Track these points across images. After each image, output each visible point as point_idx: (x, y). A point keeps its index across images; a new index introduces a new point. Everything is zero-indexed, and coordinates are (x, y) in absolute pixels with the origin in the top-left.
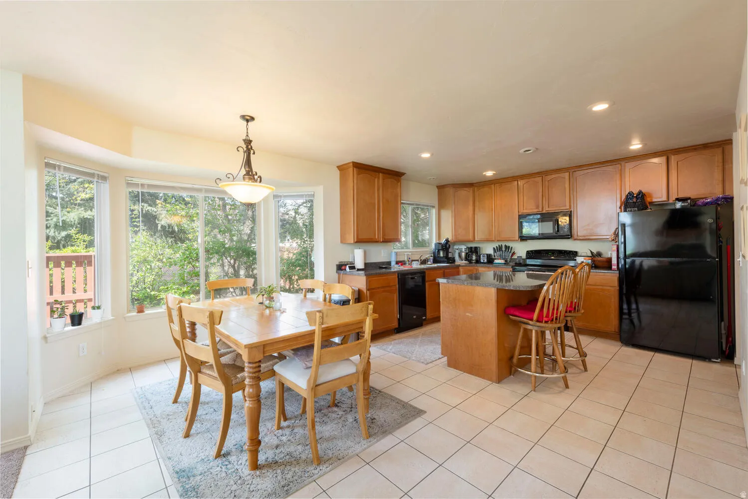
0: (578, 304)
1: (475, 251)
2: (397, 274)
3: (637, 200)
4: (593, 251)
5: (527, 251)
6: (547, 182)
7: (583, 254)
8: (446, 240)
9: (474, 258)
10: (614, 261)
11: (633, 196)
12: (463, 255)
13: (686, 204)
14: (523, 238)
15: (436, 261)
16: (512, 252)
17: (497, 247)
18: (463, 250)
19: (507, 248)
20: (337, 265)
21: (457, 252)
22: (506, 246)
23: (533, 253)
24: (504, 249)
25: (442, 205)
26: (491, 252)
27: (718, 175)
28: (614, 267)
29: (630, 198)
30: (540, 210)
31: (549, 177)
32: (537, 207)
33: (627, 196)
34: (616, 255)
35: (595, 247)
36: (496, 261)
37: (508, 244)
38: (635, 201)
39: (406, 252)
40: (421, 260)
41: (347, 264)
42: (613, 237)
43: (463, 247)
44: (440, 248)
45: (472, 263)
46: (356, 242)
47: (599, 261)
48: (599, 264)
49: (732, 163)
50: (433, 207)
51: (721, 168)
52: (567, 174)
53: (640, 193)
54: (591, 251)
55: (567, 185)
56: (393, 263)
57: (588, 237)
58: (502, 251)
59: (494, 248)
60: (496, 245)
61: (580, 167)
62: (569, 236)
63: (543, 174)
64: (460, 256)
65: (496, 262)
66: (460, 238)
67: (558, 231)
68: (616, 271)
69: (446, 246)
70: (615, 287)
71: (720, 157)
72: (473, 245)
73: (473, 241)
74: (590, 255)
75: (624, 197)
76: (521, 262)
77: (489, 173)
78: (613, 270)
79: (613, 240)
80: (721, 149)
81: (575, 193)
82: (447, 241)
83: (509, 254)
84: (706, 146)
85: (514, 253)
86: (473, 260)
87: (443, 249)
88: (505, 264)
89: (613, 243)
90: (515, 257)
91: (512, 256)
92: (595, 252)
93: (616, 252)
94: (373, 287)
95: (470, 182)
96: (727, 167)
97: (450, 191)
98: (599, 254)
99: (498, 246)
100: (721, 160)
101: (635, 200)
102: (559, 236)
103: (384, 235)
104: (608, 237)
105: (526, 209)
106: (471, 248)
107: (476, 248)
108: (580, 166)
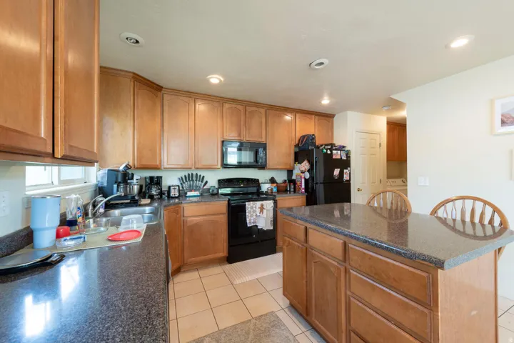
1: (156, 181)
5: (220, 180)
6: (248, 113)
16: (204, 182)
17: (185, 176)
19: (198, 177)
22: (196, 175)
30: (241, 139)
32: (239, 136)
52: (264, 110)
55: (263, 120)
59: (181, 178)
62: (264, 166)
65: (190, 195)
66: (145, 163)
68: (304, 193)
72: (155, 174)
76: (214, 192)
77: (215, 80)
81: (268, 128)
82: (128, 167)
83: (201, 183)
85: (206, 183)
88: (200, 196)
90: (208, 187)
91: (205, 186)
105: (229, 135)
106: (153, 177)
107: (159, 178)
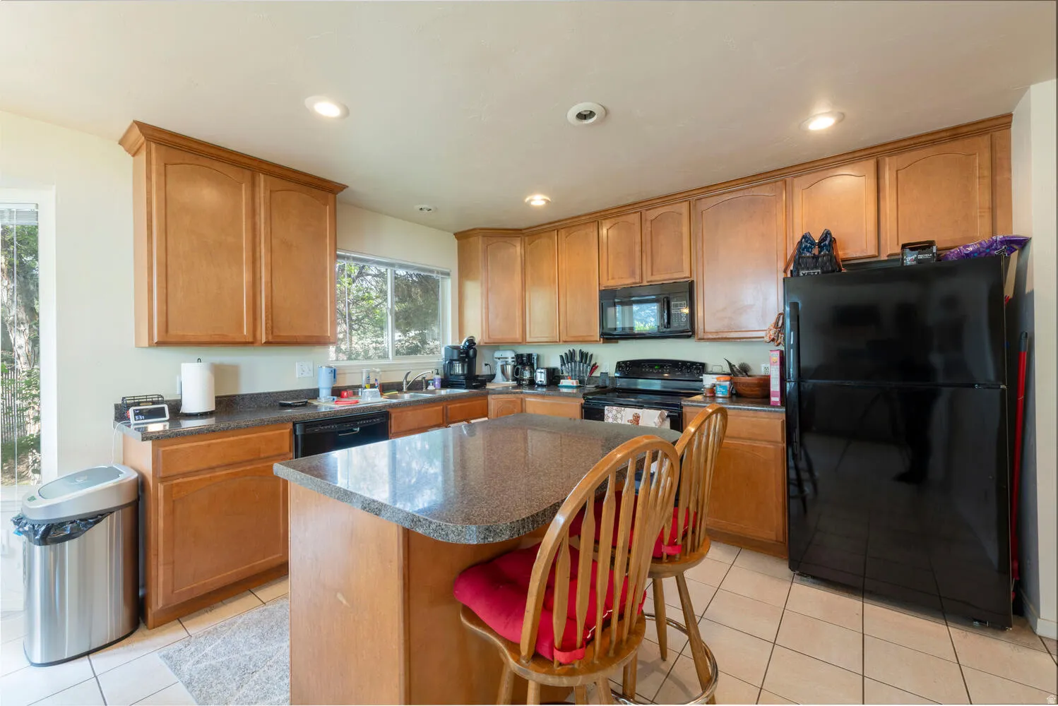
0: (696, 514)
1: (527, 361)
2: (291, 425)
3: (820, 252)
4: (733, 363)
5: (618, 363)
6: (648, 224)
7: (716, 370)
8: (468, 341)
9: (527, 375)
10: (775, 386)
11: (813, 243)
12: (509, 369)
13: (927, 256)
14: (609, 337)
15: (446, 383)
16: (592, 364)
17: (566, 354)
18: (510, 360)
19: (584, 356)
20: (117, 407)
21: (500, 363)
22: (581, 353)
23: (627, 366)
24: (578, 359)
25: (465, 271)
26: (555, 363)
27: (981, 197)
28: (775, 399)
29: (806, 247)
30: (638, 281)
31: (653, 214)
32: (633, 274)
33: (800, 243)
34: (778, 373)
35: (738, 355)
36: (564, 382)
37: (587, 349)
38: (817, 253)
39: (363, 366)
40: (408, 383)
41: (129, 406)
42: (772, 332)
43: (510, 355)
44: (455, 358)
45: (522, 385)
46: (160, 344)
47: (744, 384)
48: (746, 391)
49: (1010, 170)
50: (448, 274)
51: (987, 181)
52: (686, 204)
53: (826, 237)
54: (730, 364)
55: (685, 230)
56: (325, 393)
57: (725, 335)
58: (575, 362)
59: (561, 356)
60: (564, 350)
61: (709, 190)
62: (689, 332)
63: (640, 206)
64: (503, 372)
65: (564, 384)
66: (498, 336)
67: (669, 322)
68: (778, 407)
69: (467, 353)
70: (777, 442)
71: (987, 155)
72: (524, 351)
73: (523, 342)
74: (727, 370)
75: (791, 250)
76: (608, 383)
77: (538, 200)
78: (774, 406)
79: (773, 340)
80: (987, 138)
81: (699, 244)
82: (471, 342)
83: (587, 367)
84: (956, 134)
85: (595, 367)
86: (523, 380)
87: (461, 360)
88: (577, 387)
89: (773, 346)
90: (597, 374)
91: (592, 371)
92: (736, 364)
93: (778, 367)
94: (174, 472)
95: (516, 227)
96: (998, 178)
97: (479, 243)
98: (744, 369)
99: (568, 352)
100: (987, 162)
101: (816, 251)
102: (671, 332)
103: (271, 329)
104: (762, 334)
105: (613, 278)
106: (522, 356)
107: (530, 356)
108: (708, 188)
